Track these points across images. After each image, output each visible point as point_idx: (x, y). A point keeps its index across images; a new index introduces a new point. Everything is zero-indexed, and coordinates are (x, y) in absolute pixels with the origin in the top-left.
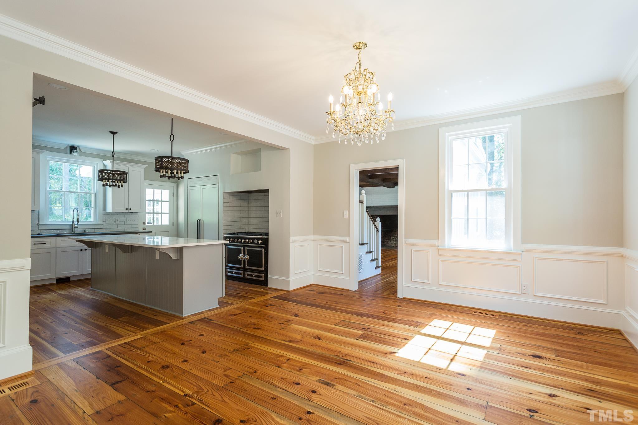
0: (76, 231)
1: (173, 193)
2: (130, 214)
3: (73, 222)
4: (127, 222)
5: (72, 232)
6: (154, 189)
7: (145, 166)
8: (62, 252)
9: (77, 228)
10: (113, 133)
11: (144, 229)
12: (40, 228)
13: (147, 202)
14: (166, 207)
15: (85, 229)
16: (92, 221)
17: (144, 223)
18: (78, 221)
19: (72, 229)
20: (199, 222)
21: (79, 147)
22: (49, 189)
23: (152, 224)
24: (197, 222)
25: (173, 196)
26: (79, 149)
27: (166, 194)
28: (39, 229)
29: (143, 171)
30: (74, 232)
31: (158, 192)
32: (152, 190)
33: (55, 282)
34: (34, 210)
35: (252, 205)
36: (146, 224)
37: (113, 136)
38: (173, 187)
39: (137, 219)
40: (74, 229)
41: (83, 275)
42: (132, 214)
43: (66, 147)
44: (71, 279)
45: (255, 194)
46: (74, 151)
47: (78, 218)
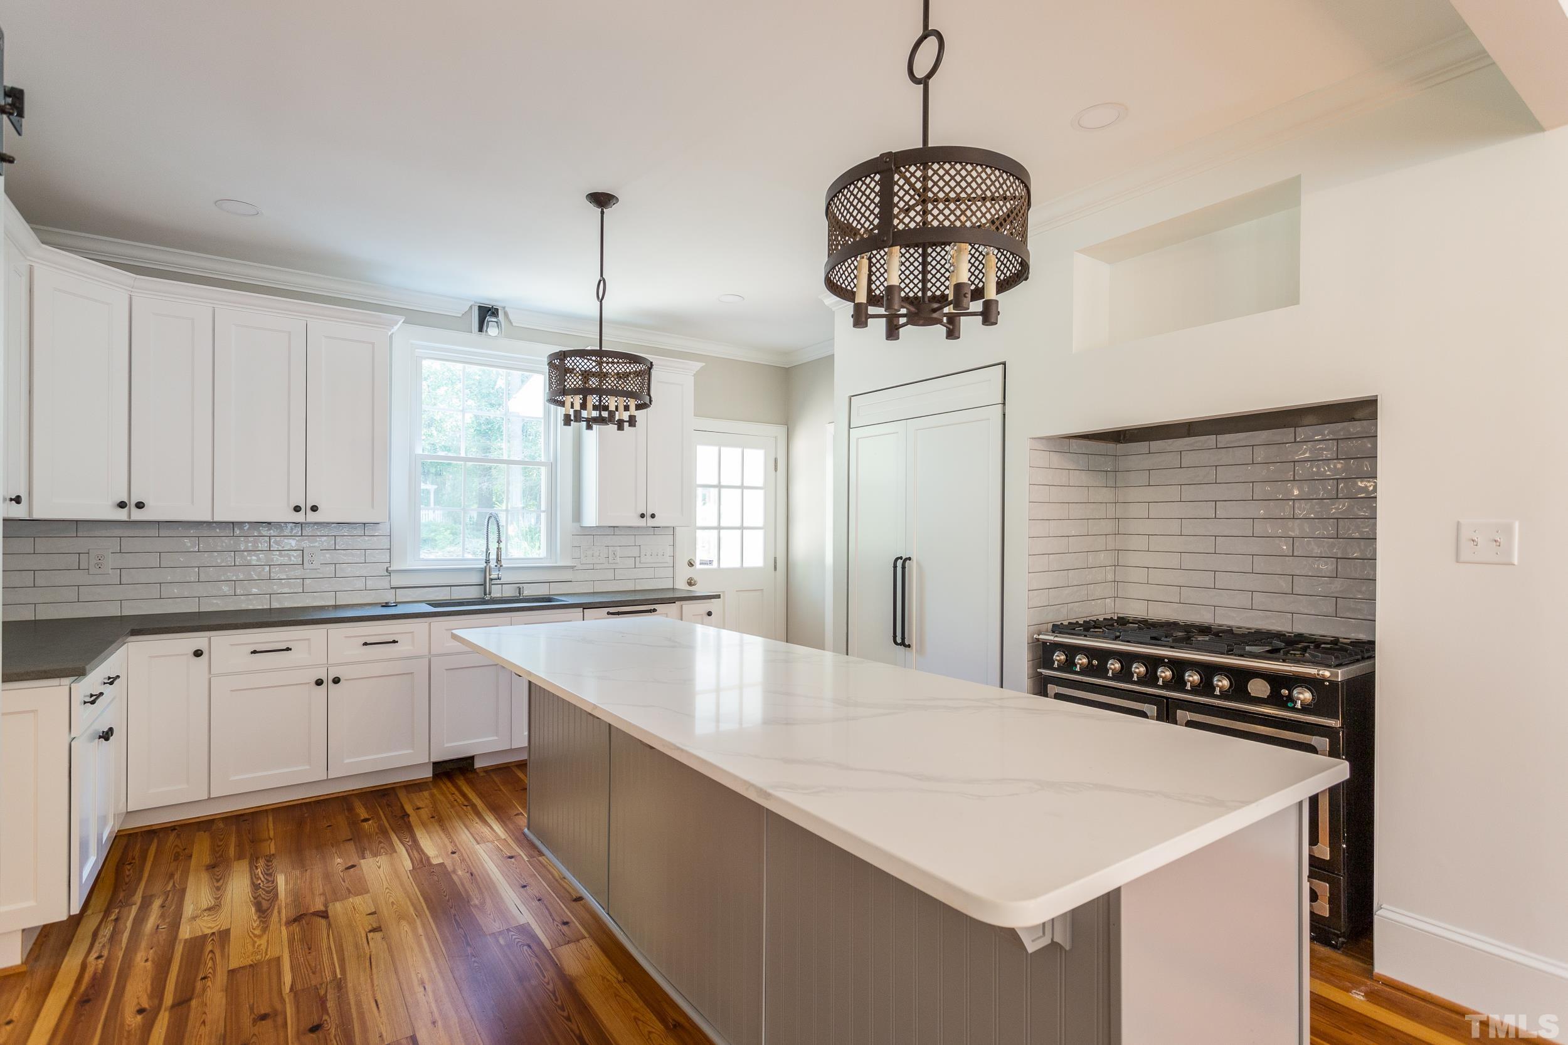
0: (496, 592)
1: (776, 460)
2: (651, 531)
3: (487, 561)
4: (643, 559)
5: (485, 594)
6: (720, 445)
7: (698, 365)
8: (447, 670)
9: (498, 582)
10: (602, 200)
11: (690, 584)
12: (396, 581)
13: (700, 491)
14: (756, 508)
15: (521, 586)
16: (541, 556)
17: (691, 564)
18: (498, 560)
19: (484, 585)
20: (904, 568)
21: (504, 308)
22: (421, 452)
23: (715, 565)
24: (895, 567)
25: (776, 470)
26: (506, 314)
27: (756, 462)
28: (394, 584)
29: (689, 382)
30: (490, 594)
31: (731, 454)
32: (716, 449)
33: (428, 773)
34: (378, 521)
35: (1134, 494)
36: (698, 566)
37: (602, 213)
38: (776, 437)
39: (669, 551)
40: (491, 585)
41: (511, 750)
42: (657, 531)
43: (467, 308)
44: (478, 765)
45: (1156, 445)
46: (488, 322)
47: (499, 549)
